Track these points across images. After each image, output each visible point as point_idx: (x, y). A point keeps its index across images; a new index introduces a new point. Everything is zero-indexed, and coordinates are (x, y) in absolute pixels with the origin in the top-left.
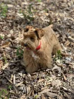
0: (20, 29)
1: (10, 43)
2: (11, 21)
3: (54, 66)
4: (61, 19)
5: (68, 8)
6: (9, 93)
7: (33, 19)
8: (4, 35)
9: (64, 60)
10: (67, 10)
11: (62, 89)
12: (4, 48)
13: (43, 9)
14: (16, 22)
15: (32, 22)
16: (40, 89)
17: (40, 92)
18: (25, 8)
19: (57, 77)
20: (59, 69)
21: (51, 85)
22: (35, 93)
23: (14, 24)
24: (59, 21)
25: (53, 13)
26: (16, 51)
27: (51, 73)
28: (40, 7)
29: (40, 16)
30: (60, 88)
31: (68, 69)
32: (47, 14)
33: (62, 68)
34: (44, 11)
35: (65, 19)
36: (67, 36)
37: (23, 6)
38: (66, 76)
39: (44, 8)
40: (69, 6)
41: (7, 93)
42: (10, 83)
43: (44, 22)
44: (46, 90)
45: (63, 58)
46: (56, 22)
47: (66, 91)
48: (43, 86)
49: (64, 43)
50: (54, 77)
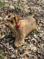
2: (7, 10)
3: (32, 39)
4: (37, 11)
5: (41, 4)
6: (5, 53)
8: (2, 18)
10: (41, 6)
12: (2, 26)
14: (10, 11)
15: (19, 11)
16: (24, 52)
17: (23, 53)
18: (15, 3)
19: (34, 45)
21: (30, 50)
24: (36, 12)
25: (32, 7)
29: (24, 8)
30: (36, 52)
32: (29, 7)
34: (27, 5)
35: (40, 11)
37: (14, 2)
38: (40, 45)
40: (42, 3)
41: (3, 53)
42: (5, 47)
43: (27, 12)
45: (38, 34)
46: (34, 12)
47: (39, 54)
48: (26, 50)
50: (32, 45)
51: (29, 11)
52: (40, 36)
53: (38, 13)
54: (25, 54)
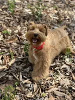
0: (27, 25)
1: (17, 39)
2: (18, 17)
3: (62, 65)
4: (70, 17)
6: (16, 90)
7: (41, 16)
8: (11, 31)
9: (73, 59)
11: (70, 88)
12: (10, 44)
14: (24, 18)
15: (40, 18)
16: (48, 87)
18: (32, 5)
19: (65, 75)
20: (68, 68)
21: (59, 84)
22: (42, 91)
24: (69, 19)
25: (62, 11)
26: (23, 47)
27: (59, 71)
28: (49, 4)
29: (48, 13)
32: (56, 12)
37: (31, 2)
39: (53, 5)
41: (13, 89)
42: (16, 79)
43: (53, 20)
45: (73, 56)
46: (65, 20)
48: (51, 84)
49: (73, 41)
50: (62, 75)
51: (57, 18)
53: (72, 21)
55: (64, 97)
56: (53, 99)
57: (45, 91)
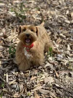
0: (12, 28)
1: (2, 42)
2: (3, 20)
3: (46, 64)
4: (52, 17)
5: (59, 6)
6: (2, 91)
7: (25, 17)
9: (56, 57)
10: (59, 8)
11: (54, 85)
13: (35, 7)
14: (8, 21)
15: (24, 20)
16: (33, 86)
17: (33, 89)
18: (16, 7)
19: (49, 74)
20: (52, 67)
21: (44, 83)
22: (28, 90)
23: (6, 22)
24: (51, 19)
25: (44, 11)
26: (8, 49)
27: (43, 70)
28: (32, 5)
29: (31, 14)
31: (60, 66)
32: (39, 12)
33: (54, 65)
34: (36, 9)
35: (57, 17)
36: (58, 33)
37: (14, 5)
38: (58, 73)
40: (60, 4)
42: (2, 81)
43: (36, 20)
44: (39, 87)
45: (55, 55)
46: (47, 20)
47: (58, 88)
48: (36, 83)
49: (55, 40)
50: (46, 74)
51: (40, 19)
52: (59, 59)
53: (54, 20)
54: (35, 90)
55: (48, 94)
56: (38, 97)
57: (30, 90)
